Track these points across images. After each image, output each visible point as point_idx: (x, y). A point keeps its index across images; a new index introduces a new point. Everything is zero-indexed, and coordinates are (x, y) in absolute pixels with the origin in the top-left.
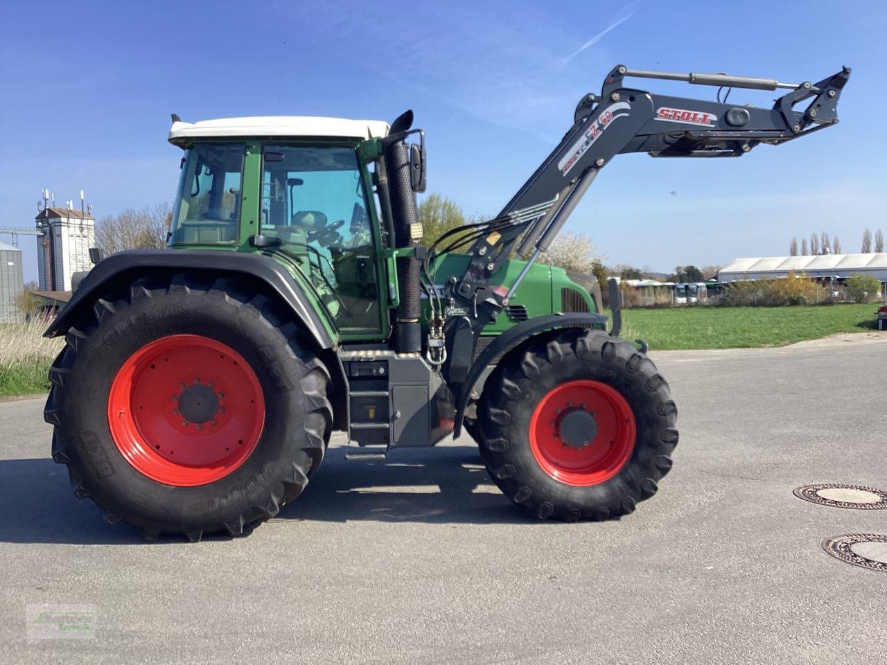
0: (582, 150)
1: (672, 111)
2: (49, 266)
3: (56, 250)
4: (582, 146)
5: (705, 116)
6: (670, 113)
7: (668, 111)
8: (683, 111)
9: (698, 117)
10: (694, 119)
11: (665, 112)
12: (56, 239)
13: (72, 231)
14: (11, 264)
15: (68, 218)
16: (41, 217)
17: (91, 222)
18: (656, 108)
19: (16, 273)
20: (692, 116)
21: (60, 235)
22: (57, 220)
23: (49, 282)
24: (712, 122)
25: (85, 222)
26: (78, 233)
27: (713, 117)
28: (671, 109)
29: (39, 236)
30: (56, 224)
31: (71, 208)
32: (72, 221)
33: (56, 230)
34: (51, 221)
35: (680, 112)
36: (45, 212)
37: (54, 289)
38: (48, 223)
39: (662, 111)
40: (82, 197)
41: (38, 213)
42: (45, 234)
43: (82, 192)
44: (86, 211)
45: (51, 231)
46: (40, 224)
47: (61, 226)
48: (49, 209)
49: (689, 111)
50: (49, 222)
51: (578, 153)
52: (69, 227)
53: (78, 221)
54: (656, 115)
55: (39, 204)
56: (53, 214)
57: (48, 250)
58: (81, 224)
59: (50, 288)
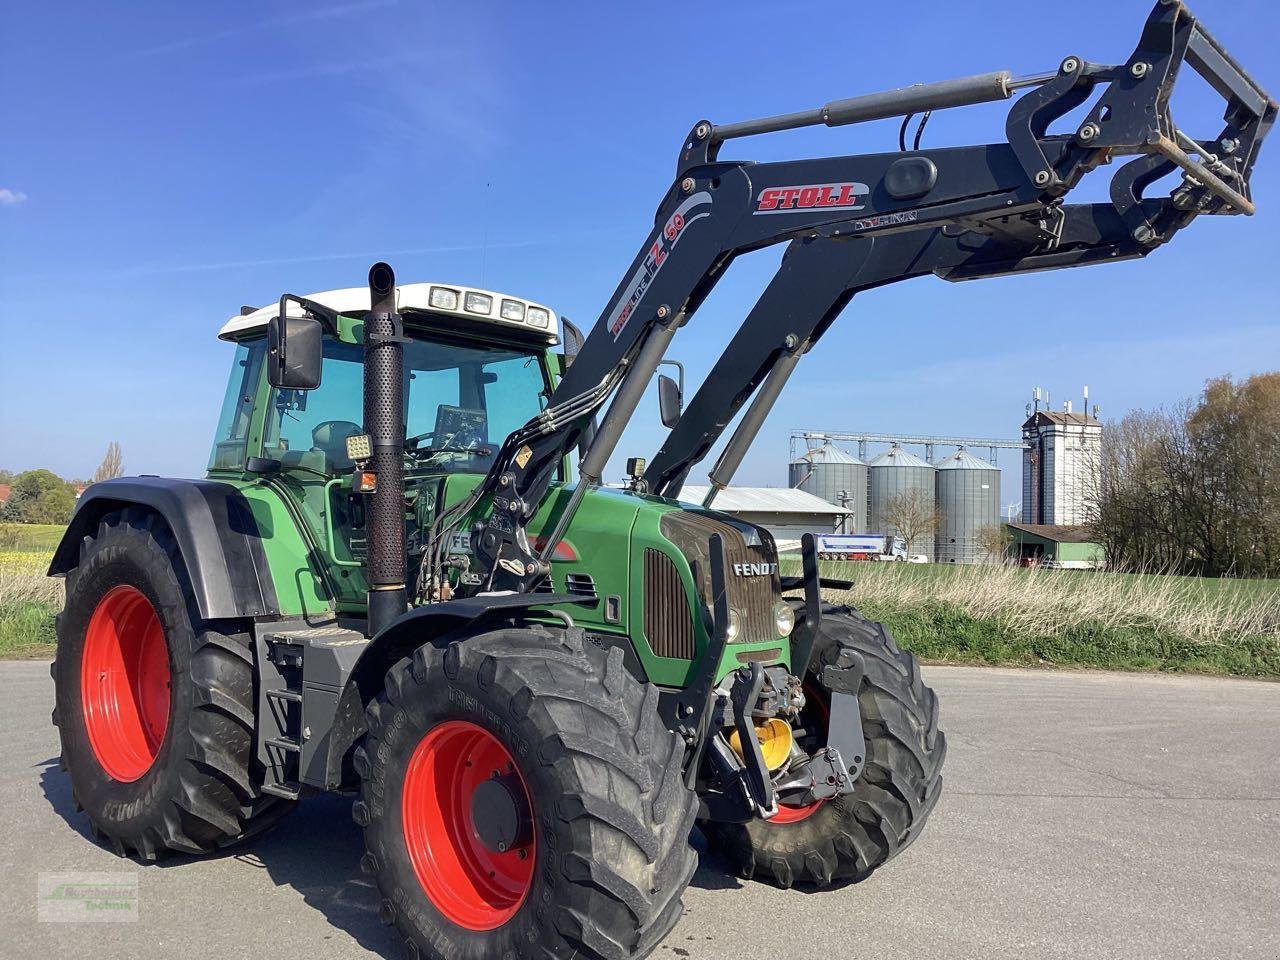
0: (640, 293)
1: (784, 192)
2: (1036, 490)
3: (1047, 469)
4: (640, 286)
5: (846, 190)
6: (780, 197)
7: (776, 193)
8: (802, 188)
9: (832, 193)
10: (823, 201)
11: (771, 197)
12: (1048, 453)
13: (1069, 442)
14: (986, 487)
15: (1065, 425)
16: (1030, 425)
17: (1097, 430)
18: (756, 193)
19: (992, 499)
20: (820, 195)
21: (1052, 449)
22: (1050, 428)
23: (1035, 512)
24: (859, 200)
25: (1088, 430)
26: (1077, 444)
27: (861, 189)
28: (781, 189)
29: (1025, 450)
30: (1049, 434)
31: (1070, 412)
32: (1069, 428)
33: (1047, 444)
34: (1042, 429)
35: (797, 192)
36: (1034, 416)
37: (1041, 521)
38: (1038, 432)
39: (766, 196)
40: (1086, 396)
41: (1026, 420)
42: (1034, 447)
43: (1086, 389)
44: (1090, 414)
45: (1041, 443)
46: (1027, 434)
47: (1055, 435)
48: (1039, 414)
49: (814, 186)
50: (1039, 430)
51: (634, 298)
52: (1065, 437)
53: (1079, 429)
54: (756, 205)
55: (1028, 407)
56: (1045, 420)
57: (1036, 470)
58: (1083, 433)
59: (1035, 520)
